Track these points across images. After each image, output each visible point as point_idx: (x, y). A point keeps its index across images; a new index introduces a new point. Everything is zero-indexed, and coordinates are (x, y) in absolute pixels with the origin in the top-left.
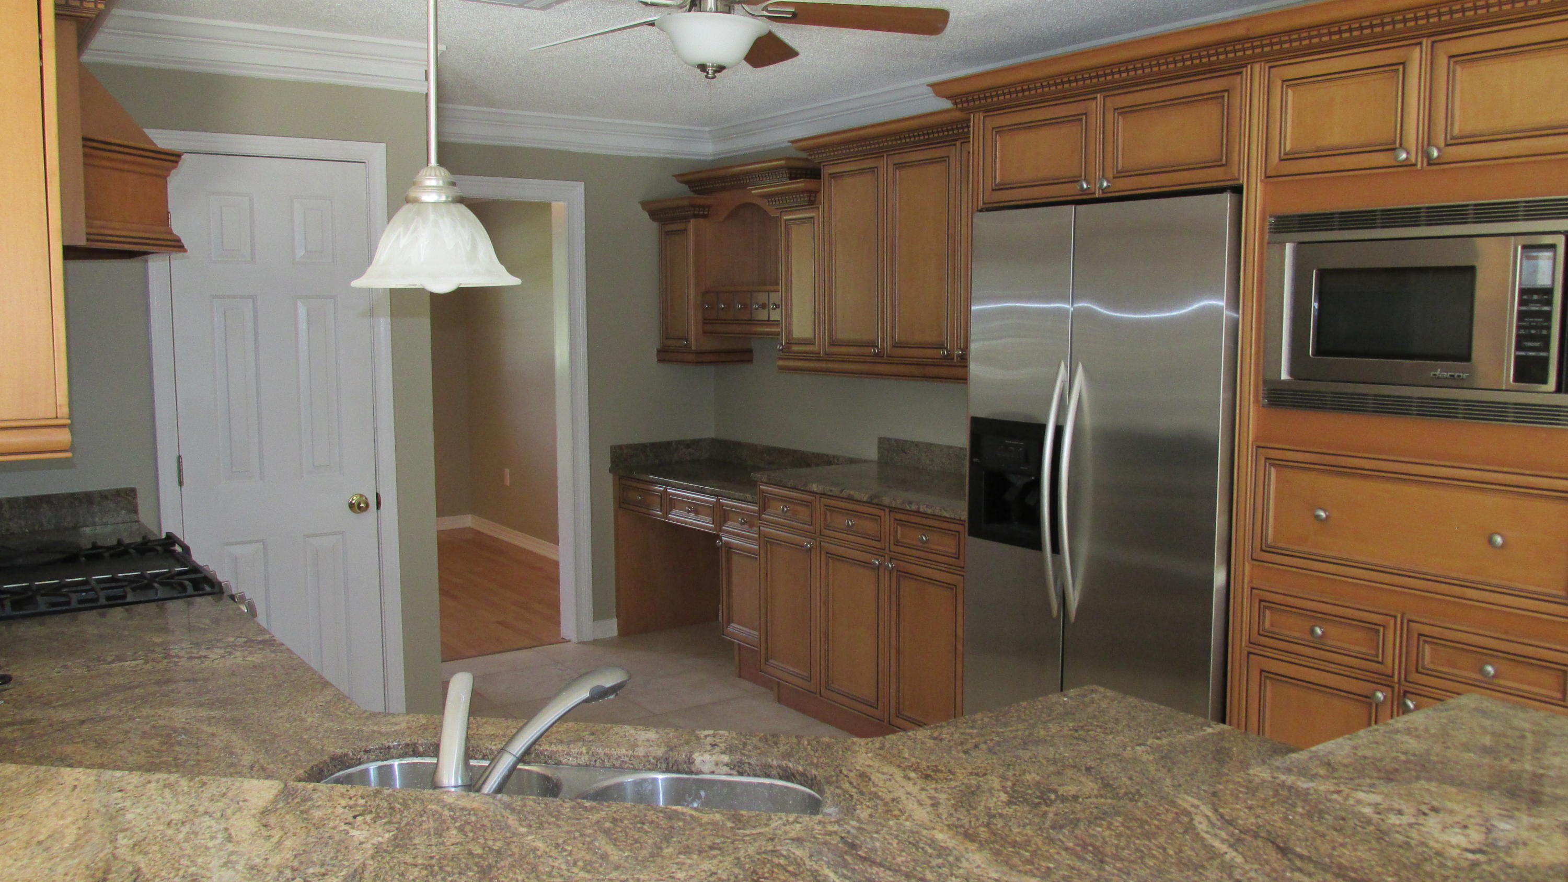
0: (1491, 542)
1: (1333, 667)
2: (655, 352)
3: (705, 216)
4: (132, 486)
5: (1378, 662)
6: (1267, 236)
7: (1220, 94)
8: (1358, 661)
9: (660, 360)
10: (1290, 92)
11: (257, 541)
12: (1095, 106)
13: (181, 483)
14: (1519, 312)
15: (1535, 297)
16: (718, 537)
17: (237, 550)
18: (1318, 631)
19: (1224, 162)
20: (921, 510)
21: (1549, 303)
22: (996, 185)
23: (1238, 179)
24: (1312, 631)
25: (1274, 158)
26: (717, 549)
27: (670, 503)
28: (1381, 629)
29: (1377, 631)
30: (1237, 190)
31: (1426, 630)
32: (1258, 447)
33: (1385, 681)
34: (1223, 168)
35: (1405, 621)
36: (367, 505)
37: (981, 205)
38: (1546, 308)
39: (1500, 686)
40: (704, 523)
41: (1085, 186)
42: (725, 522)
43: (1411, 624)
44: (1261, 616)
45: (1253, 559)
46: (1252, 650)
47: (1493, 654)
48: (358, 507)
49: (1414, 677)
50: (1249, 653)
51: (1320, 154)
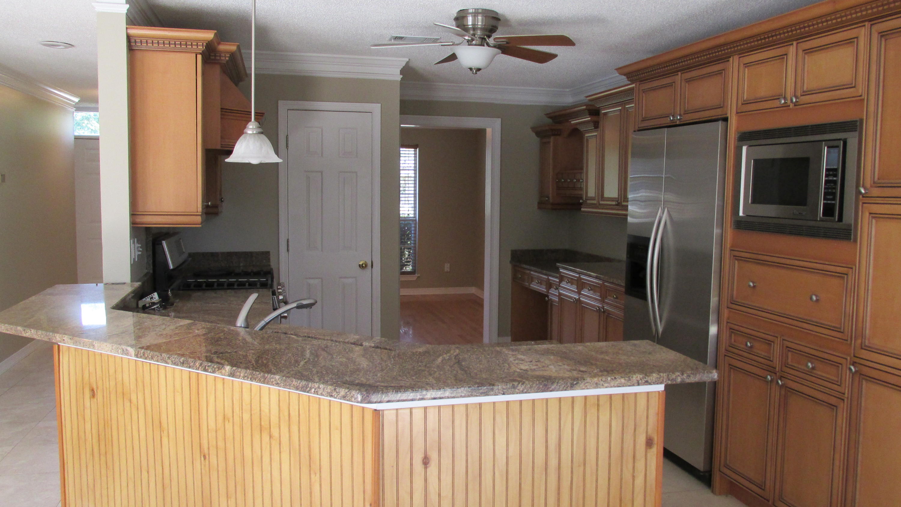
0: (811, 298)
1: (753, 363)
2: (537, 203)
3: (559, 135)
4: (268, 250)
5: (771, 361)
6: (736, 142)
7: (721, 72)
8: (764, 360)
9: (539, 208)
10: (746, 69)
11: (319, 278)
12: (678, 78)
13: (288, 250)
14: (826, 181)
15: (831, 173)
16: (548, 296)
17: (312, 281)
18: (749, 344)
19: (722, 106)
20: (614, 282)
21: (835, 176)
22: (643, 118)
23: (726, 114)
24: (746, 345)
25: (740, 103)
26: (547, 302)
27: (532, 279)
28: (772, 344)
29: (770, 344)
30: (726, 120)
31: (790, 345)
32: (731, 250)
33: (772, 370)
34: (721, 109)
35: (782, 340)
36: (366, 266)
37: (637, 128)
38: (835, 179)
39: (815, 374)
40: (542, 289)
41: (672, 119)
42: (550, 288)
43: (784, 341)
44: (730, 336)
45: (728, 308)
46: (726, 354)
47: (812, 357)
48: (363, 267)
49: (785, 369)
50: (725, 355)
51: (756, 101)
